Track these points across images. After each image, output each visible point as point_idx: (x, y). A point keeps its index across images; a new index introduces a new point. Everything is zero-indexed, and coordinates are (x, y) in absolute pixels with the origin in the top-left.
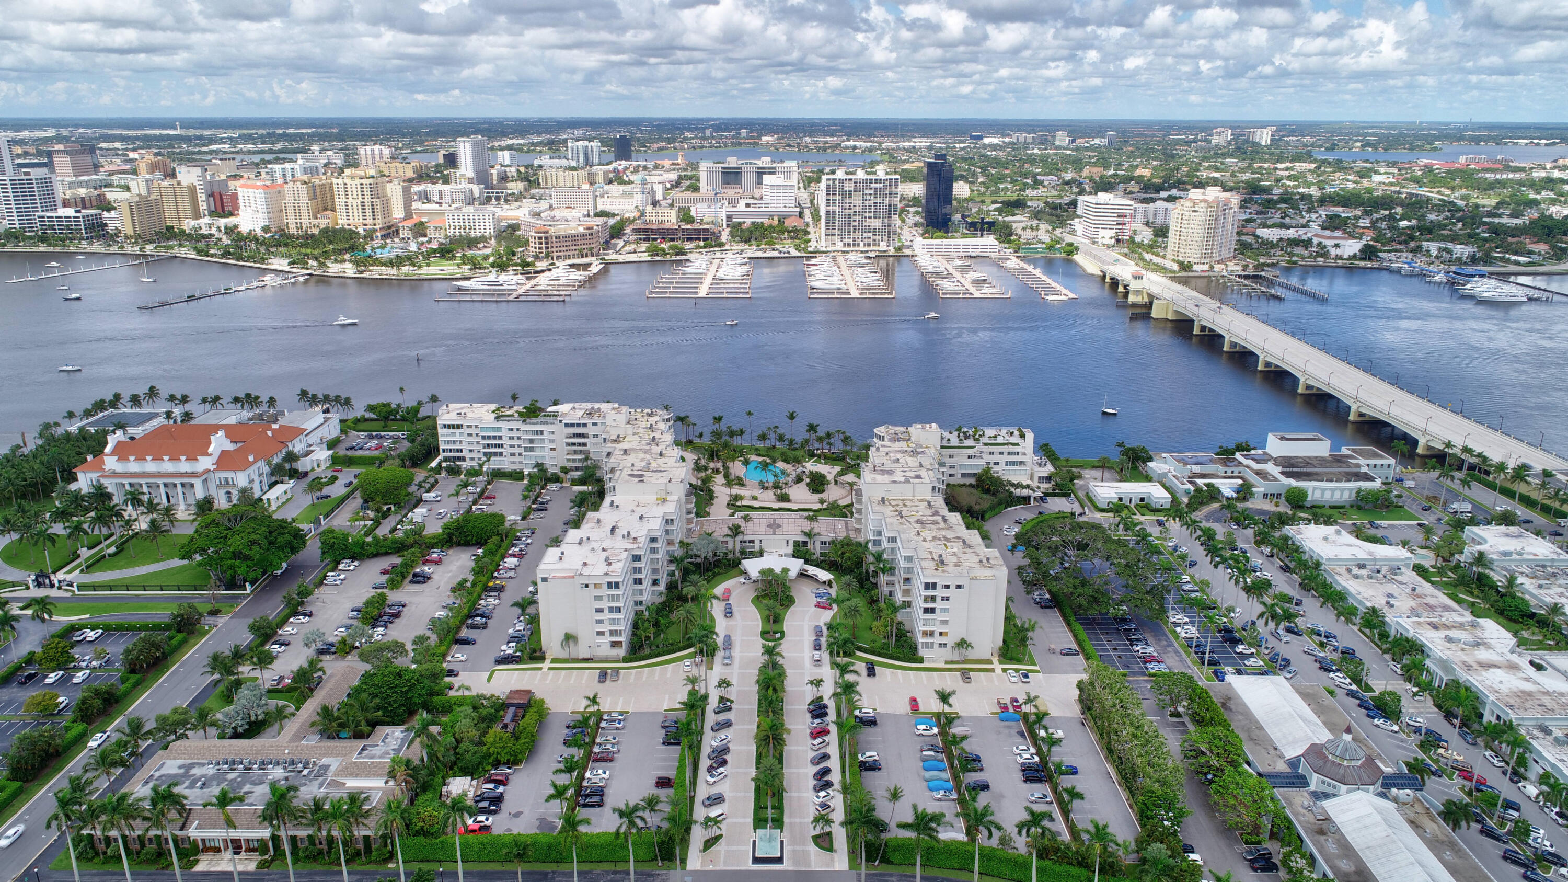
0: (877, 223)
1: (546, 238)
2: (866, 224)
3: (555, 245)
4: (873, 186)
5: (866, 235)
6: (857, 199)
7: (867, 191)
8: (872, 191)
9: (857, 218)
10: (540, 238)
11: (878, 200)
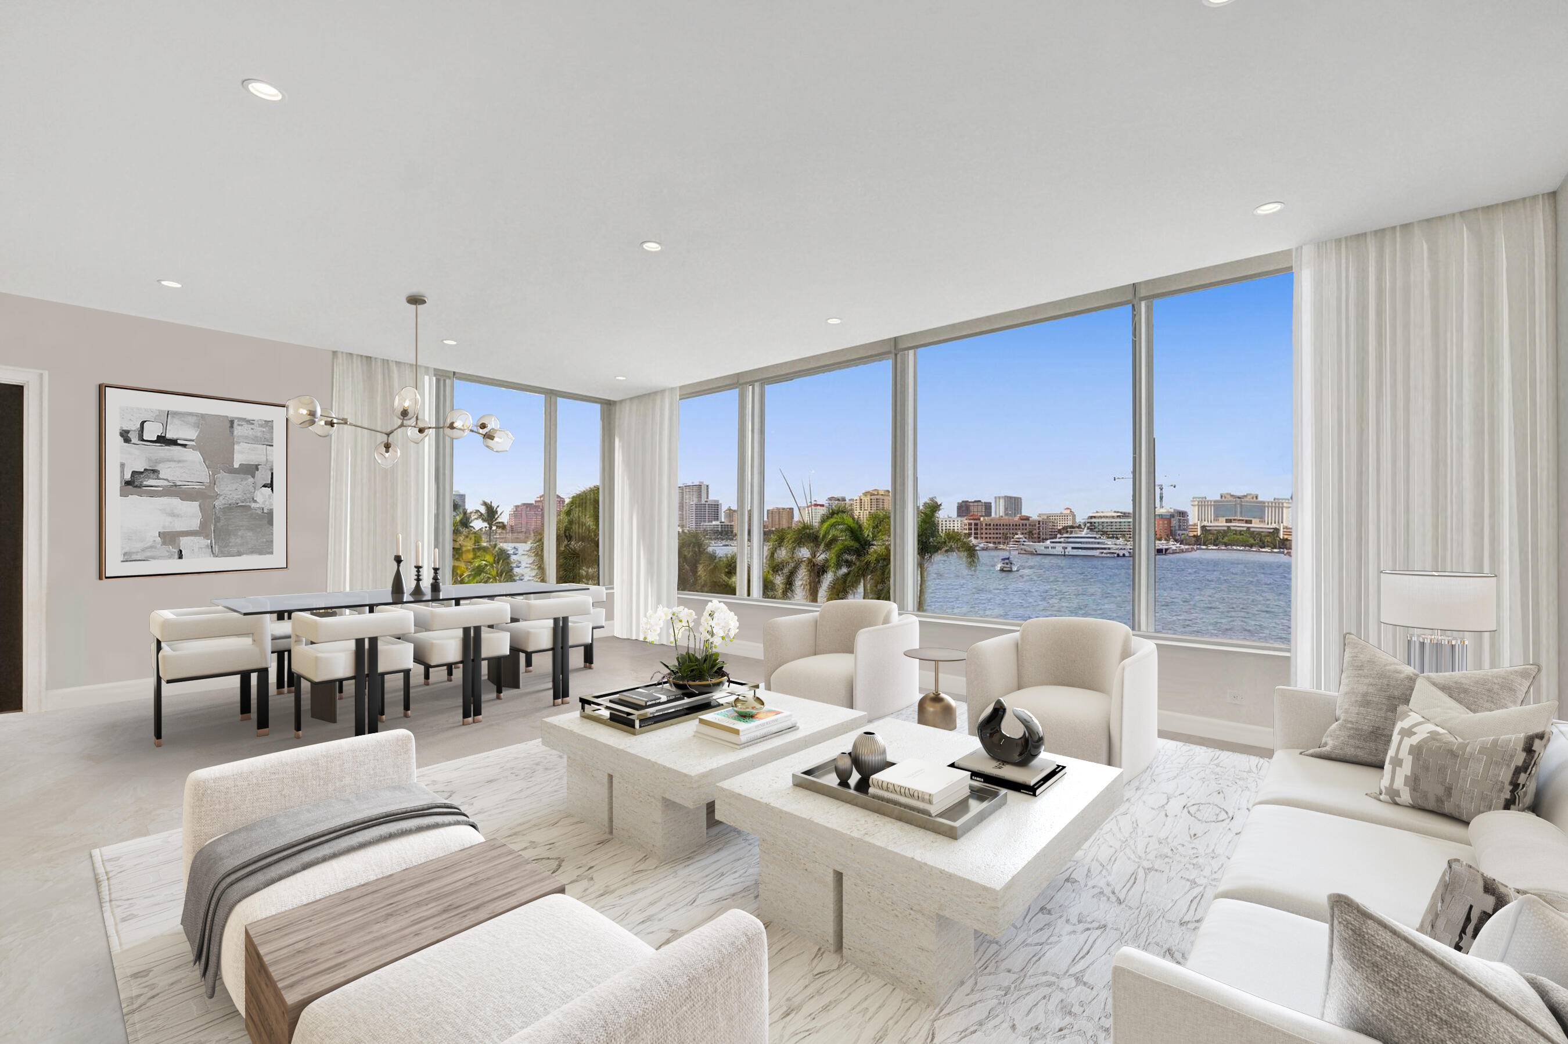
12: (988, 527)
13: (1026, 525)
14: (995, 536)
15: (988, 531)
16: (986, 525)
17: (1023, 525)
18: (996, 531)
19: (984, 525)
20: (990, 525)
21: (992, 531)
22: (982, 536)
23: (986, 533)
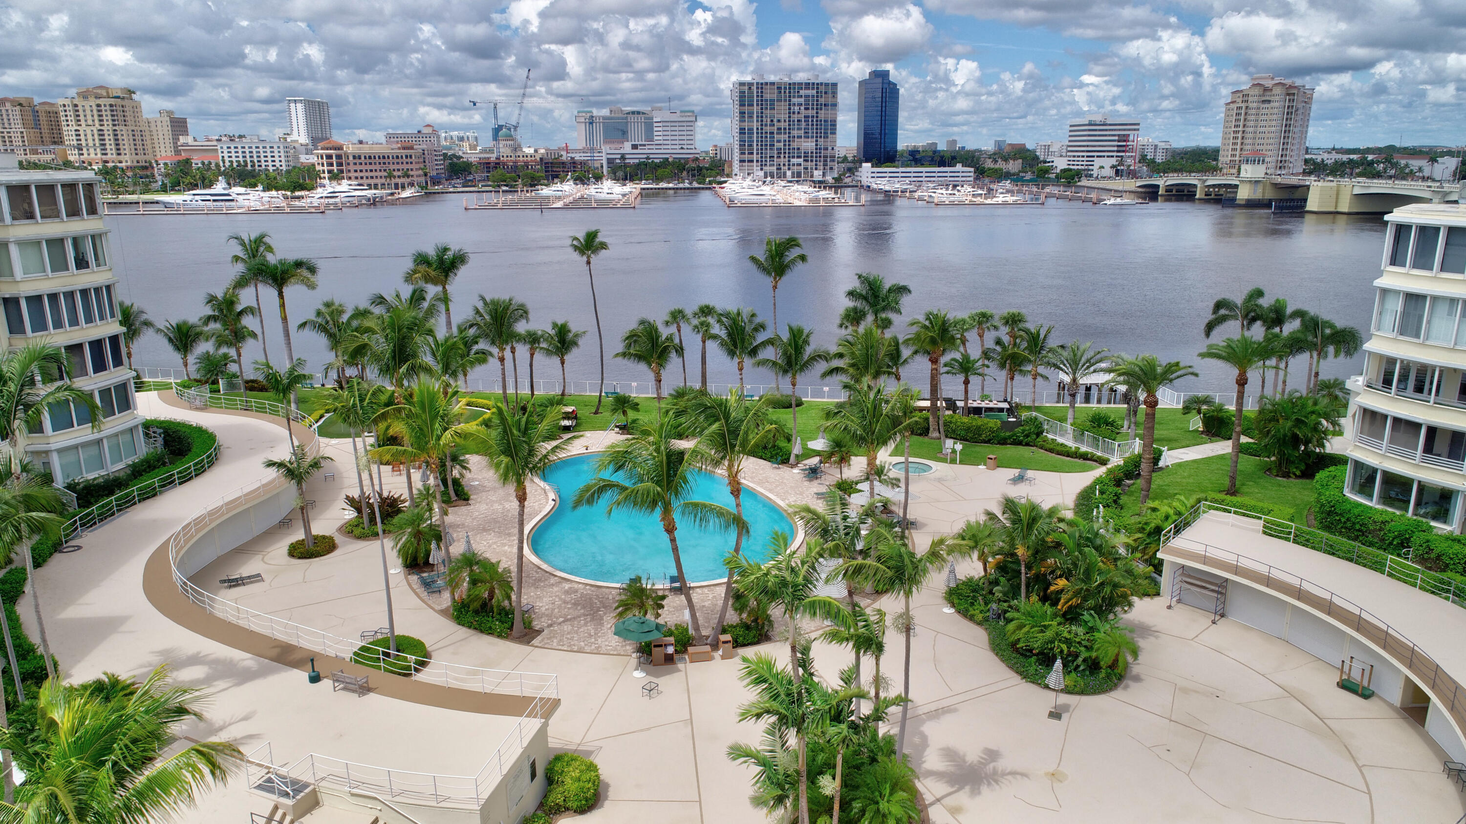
0: (809, 145)
1: (339, 157)
2: (795, 145)
3: (352, 167)
4: (802, 92)
5: (795, 161)
6: (781, 112)
7: (795, 100)
8: (802, 100)
9: (782, 137)
10: (329, 157)
11: (810, 113)
12: (358, 161)
13: (411, 157)
14: (370, 174)
15: (358, 167)
16: (354, 157)
17: (407, 157)
18: (369, 167)
19: (351, 158)
20: (360, 158)
21: (363, 167)
22: (350, 175)
23: (356, 171)
